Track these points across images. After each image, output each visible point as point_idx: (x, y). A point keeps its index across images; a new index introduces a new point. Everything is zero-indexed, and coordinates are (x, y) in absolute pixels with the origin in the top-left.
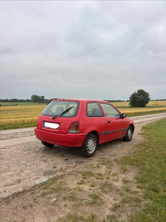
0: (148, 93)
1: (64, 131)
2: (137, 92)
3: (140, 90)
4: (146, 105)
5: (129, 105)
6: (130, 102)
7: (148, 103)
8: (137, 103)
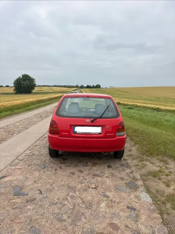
0: (34, 79)
1: (111, 134)
2: (21, 77)
3: (25, 74)
4: (33, 91)
5: (14, 92)
6: (14, 88)
7: (34, 89)
8: (23, 89)
